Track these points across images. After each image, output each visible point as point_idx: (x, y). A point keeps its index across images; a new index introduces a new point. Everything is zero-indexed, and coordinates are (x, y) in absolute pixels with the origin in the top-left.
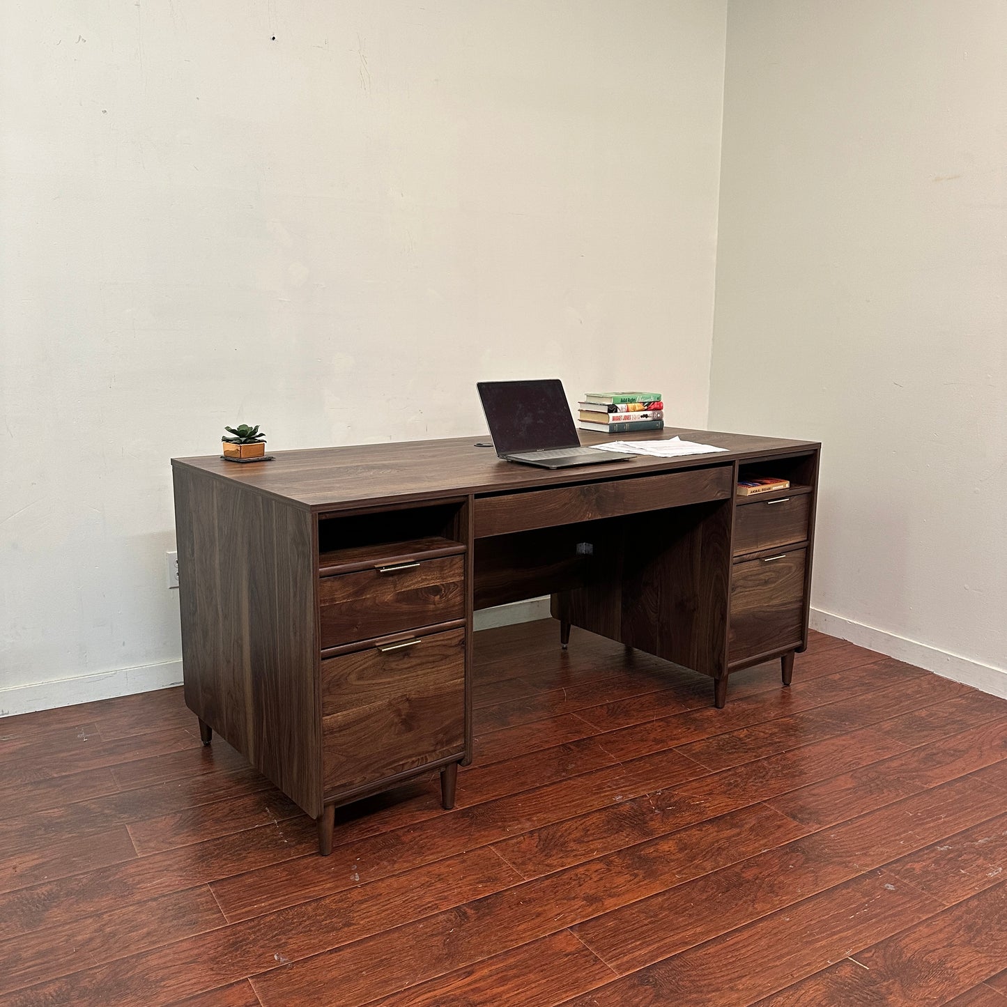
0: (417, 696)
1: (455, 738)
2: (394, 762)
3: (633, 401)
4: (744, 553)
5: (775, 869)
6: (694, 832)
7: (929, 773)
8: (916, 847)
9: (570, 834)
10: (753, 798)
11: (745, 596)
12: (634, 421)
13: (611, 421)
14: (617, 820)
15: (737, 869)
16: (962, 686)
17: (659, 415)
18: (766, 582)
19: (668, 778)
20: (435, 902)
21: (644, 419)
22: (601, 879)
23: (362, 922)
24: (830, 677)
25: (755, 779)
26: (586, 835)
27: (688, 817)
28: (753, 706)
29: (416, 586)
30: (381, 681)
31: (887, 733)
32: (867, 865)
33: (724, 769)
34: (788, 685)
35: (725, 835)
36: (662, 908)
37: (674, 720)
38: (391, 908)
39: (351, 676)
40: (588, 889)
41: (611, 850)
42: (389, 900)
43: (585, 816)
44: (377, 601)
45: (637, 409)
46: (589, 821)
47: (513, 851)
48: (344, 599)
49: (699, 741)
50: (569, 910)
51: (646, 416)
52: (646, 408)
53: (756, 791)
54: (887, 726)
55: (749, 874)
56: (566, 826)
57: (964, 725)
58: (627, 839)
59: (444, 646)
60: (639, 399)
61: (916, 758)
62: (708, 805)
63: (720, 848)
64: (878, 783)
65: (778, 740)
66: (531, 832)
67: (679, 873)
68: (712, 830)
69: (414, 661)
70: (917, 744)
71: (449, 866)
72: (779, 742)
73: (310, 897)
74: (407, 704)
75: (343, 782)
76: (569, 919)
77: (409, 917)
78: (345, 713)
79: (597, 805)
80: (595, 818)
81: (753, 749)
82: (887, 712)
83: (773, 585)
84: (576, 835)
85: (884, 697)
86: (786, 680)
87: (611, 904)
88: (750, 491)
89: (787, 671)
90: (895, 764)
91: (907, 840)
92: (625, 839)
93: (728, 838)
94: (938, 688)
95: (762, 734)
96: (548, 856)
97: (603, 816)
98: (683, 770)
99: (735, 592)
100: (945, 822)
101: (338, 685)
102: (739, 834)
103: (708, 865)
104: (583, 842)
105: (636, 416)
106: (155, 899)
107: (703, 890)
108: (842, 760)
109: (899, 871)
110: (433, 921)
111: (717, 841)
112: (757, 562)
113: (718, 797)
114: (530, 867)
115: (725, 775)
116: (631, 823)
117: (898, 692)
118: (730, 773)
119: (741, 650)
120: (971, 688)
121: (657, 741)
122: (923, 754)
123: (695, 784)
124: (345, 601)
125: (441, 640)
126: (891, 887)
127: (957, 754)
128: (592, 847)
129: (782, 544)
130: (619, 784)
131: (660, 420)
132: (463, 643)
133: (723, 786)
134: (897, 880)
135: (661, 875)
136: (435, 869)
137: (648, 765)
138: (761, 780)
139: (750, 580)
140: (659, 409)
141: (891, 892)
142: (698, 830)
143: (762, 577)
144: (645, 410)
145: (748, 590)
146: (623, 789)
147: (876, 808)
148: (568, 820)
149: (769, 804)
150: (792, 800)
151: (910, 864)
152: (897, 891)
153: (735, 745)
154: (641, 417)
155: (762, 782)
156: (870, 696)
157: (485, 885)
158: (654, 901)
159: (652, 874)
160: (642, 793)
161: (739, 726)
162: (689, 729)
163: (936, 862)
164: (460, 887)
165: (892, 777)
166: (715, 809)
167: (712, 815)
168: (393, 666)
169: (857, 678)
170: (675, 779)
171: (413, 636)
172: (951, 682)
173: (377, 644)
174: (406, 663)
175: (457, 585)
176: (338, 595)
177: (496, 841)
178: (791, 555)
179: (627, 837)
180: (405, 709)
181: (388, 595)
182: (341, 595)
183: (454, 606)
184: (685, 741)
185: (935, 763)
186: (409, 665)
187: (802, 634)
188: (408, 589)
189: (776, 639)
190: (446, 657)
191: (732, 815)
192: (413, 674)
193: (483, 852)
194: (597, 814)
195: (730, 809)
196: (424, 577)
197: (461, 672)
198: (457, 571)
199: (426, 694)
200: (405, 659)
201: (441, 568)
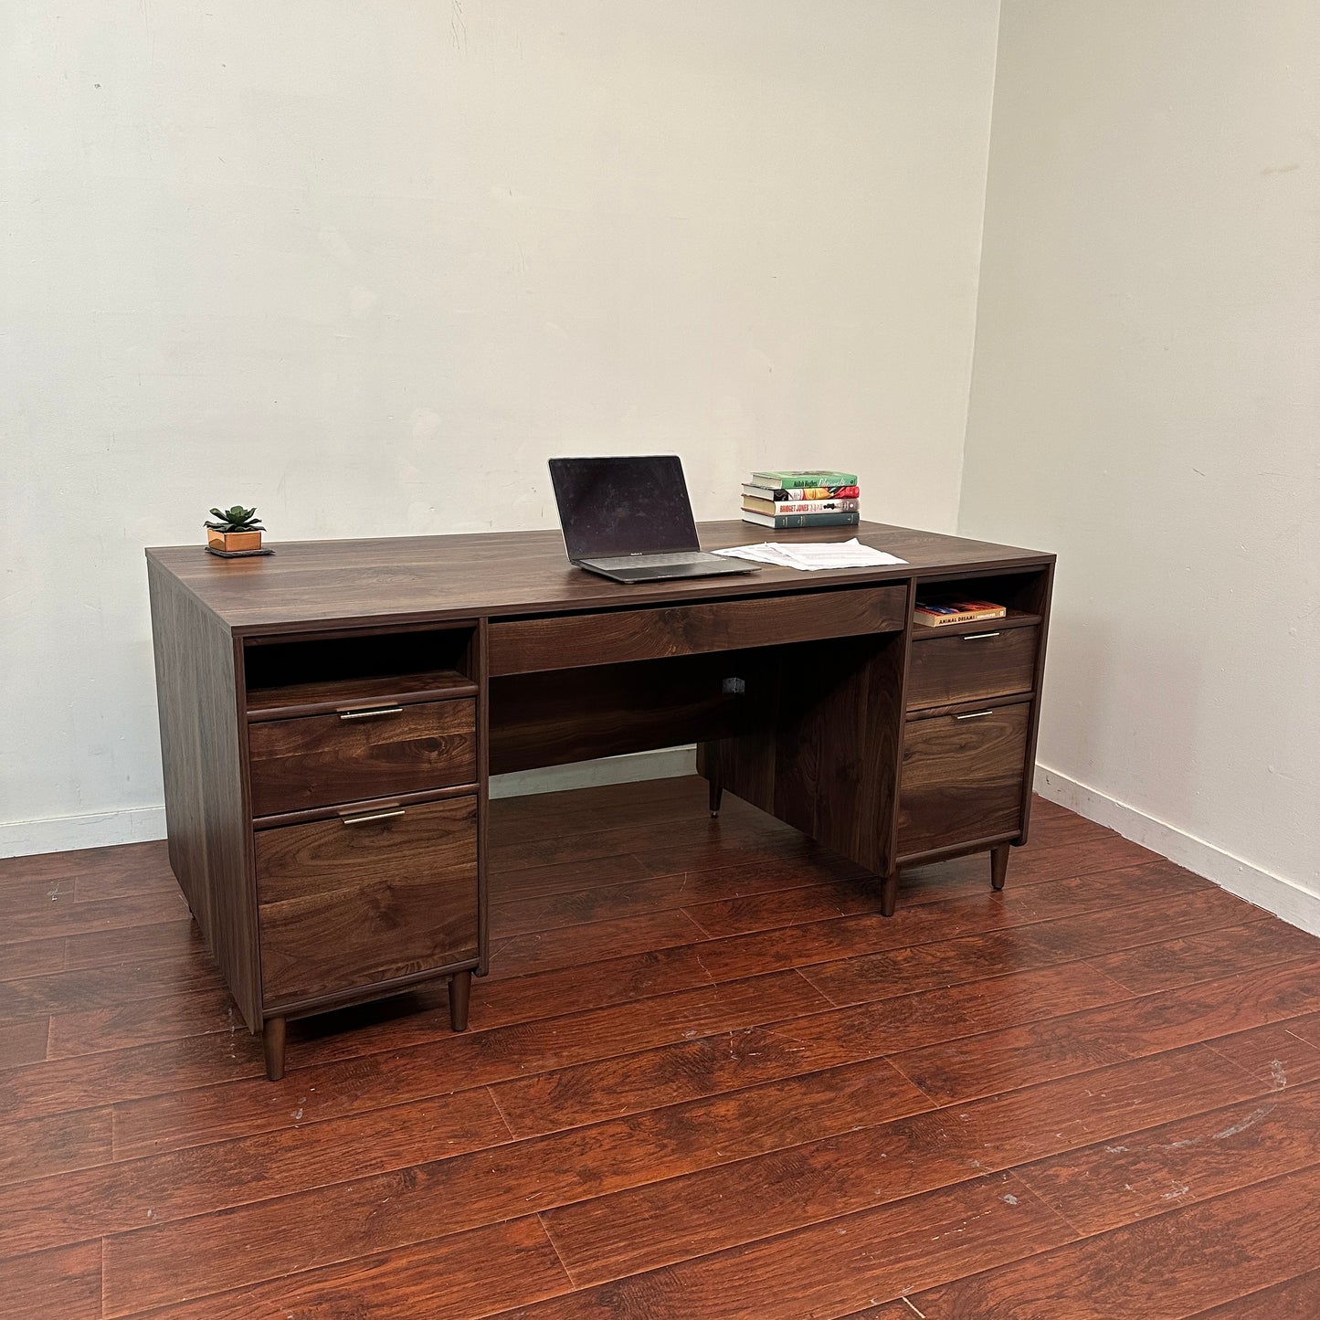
0: (403, 883)
1: (465, 940)
2: (369, 968)
3: (812, 485)
4: (926, 706)
5: (859, 1157)
6: (772, 1091)
7: (1145, 1036)
8: (1077, 1143)
9: (602, 1079)
10: (876, 1049)
11: (927, 766)
12: (814, 512)
13: (778, 513)
14: (677, 1064)
15: (805, 1152)
16: (1254, 908)
17: (852, 506)
18: (962, 748)
19: (769, 1010)
20: (384, 1159)
21: (830, 510)
22: (614, 1147)
23: (277, 1177)
24: (1064, 882)
25: (890, 1022)
26: (623, 1083)
28: (935, 917)
29: (400, 739)
30: (346, 862)
31: (1112, 971)
32: (992, 1165)
33: (854, 1004)
34: (999, 889)
35: (812, 1101)
36: (677, 1198)
37: (815, 929)
38: (323, 1161)
39: (301, 854)
40: (589, 1161)
41: (646, 1107)
42: (325, 1149)
43: (634, 1055)
44: (340, 757)
45: (819, 496)
46: (634, 1064)
47: (516, 1097)
48: (289, 752)
49: (836, 961)
50: (551, 1188)
51: (832, 506)
52: (832, 495)
53: (884, 1040)
54: (1115, 960)
55: (818, 1162)
56: (601, 1067)
57: (1230, 968)
58: (675, 1094)
59: (444, 818)
60: (822, 481)
61: (1137, 1012)
62: (808, 1054)
63: (796, 1118)
64: (1064, 1043)
65: (948, 968)
66: (552, 1073)
67: (723, 1149)
68: (797, 1089)
69: (398, 838)
70: (1149, 991)
71: (422, 1111)
72: (949, 972)
73: (228, 1135)
74: (388, 893)
75: (291, 990)
76: (545, 1201)
77: (341, 1176)
78: (293, 901)
79: (657, 1041)
80: (644, 1061)
81: (908, 978)
82: (1123, 940)
83: (973, 753)
84: (610, 1081)
85: (1130, 918)
86: (997, 884)
87: (612, 1184)
88: (938, 620)
89: (998, 870)
90: (1102, 1018)
91: (1065, 1131)
92: (670, 1094)
93: (813, 1106)
94: (1218, 910)
95: (930, 958)
96: (560, 1108)
97: (656, 1058)
98: (797, 1001)
99: (910, 760)
100: (1135, 1111)
101: (281, 865)
102: (831, 1101)
103: (769, 1141)
104: (615, 1092)
105: (817, 506)
106: (40, 1119)
107: (744, 1178)
108: (1027, 1006)
109: (1035, 1177)
110: (368, 1185)
111: (797, 1108)
112: (948, 719)
113: (829, 1044)
114: (528, 1122)
115: (851, 1013)
116: (692, 1071)
117: (1155, 911)
118: (859, 1010)
119: (919, 839)
120: (1267, 913)
121: (779, 957)
122: (1149, 1007)
123: (803, 1023)
124: (290, 754)
125: (440, 811)
126: (1012, 1200)
127: (1203, 1009)
128: (623, 1100)
129: (990, 696)
130: (699, 1015)
131: (854, 512)
132: (474, 816)
133: (840, 1029)
134: (1026, 1191)
135: (698, 1149)
136: (403, 1113)
137: (751, 990)
138: (899, 1024)
139: (935, 744)
140: (855, 496)
141: (1010, 1206)
142: (778, 1089)
143: (955, 740)
144: (832, 498)
145: (930, 757)
146: (702, 1022)
147: (1044, 1081)
148: (609, 1060)
149: (894, 1061)
150: (929, 1057)
151: (1054, 1169)
152: (1017, 1207)
153: (885, 971)
154: (825, 507)
156: (1109, 914)
157: (457, 1140)
158: (671, 1187)
159: (685, 1147)
160: (725, 1030)
161: (902, 943)
163: (1092, 1170)
164: (424, 1141)
165: (1088, 1037)
166: (814, 1060)
167: (806, 1068)
168: (367, 842)
169: (1103, 887)
170: (778, 1014)
171: (397, 804)
172: (1241, 902)
173: (341, 813)
174: (385, 839)
175: (465, 738)
176: (280, 746)
177: (500, 1081)
178: (1003, 710)
179: (675, 1091)
180: (385, 899)
181: (357, 749)
182: (285, 747)
183: (460, 766)
184: (816, 960)
185: (1161, 1021)
186: (391, 842)
187: (1021, 821)
188: (388, 741)
189: (978, 825)
190: (448, 833)
191: (834, 1071)
192: (396, 855)
193: (476, 1094)
194: (652, 1054)
195: (837, 1063)
196: (413, 727)
197: (472, 854)
198: (464, 720)
199: (418, 881)
200: (385, 834)
201: (440, 715)
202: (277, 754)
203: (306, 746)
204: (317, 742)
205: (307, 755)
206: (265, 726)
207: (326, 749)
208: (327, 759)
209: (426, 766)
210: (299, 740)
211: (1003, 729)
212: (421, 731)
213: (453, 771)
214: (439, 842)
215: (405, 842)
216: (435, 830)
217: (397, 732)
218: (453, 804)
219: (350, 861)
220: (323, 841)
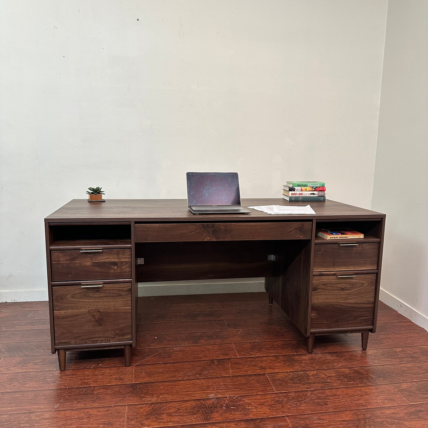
3: (305, 186)
4: (324, 270)
9: (169, 409)
10: (283, 413)
11: (325, 295)
12: (305, 196)
13: (290, 195)
17: (322, 194)
18: (343, 289)
21: (313, 195)
24: (394, 349)
25: (295, 401)
27: (238, 415)
28: (333, 358)
29: (103, 260)
31: (401, 391)
33: (283, 391)
34: (365, 350)
37: (281, 358)
45: (308, 190)
47: (134, 411)
49: (284, 372)
51: (314, 194)
52: (314, 190)
53: (289, 409)
54: (404, 386)
56: (172, 404)
60: (309, 184)
61: (406, 411)
64: (367, 421)
65: (329, 381)
66: (152, 404)
68: (243, 425)
70: (415, 402)
71: (99, 411)
72: (329, 382)
79: (198, 397)
81: (310, 383)
82: (412, 377)
83: (348, 292)
85: (419, 368)
86: (364, 348)
88: (329, 237)
89: (364, 342)
90: (388, 412)
95: (323, 375)
99: (317, 291)
105: (307, 194)
108: (357, 402)
112: (334, 277)
114: (133, 422)
115: (280, 395)
118: (284, 395)
119: (322, 324)
121: (262, 368)
122: (413, 410)
123: (258, 397)
131: (324, 196)
133: (272, 402)
137: (244, 380)
138: (298, 403)
139: (329, 286)
140: (324, 191)
143: (339, 286)
144: (313, 191)
145: (327, 291)
153: (302, 379)
154: (310, 194)
155: (297, 404)
156: (409, 365)
160: (226, 396)
161: (314, 368)
162: (285, 364)
165: (379, 420)
168: (91, 295)
169: (411, 353)
175: (127, 263)
176: (62, 259)
178: (363, 276)
180: (97, 315)
181: (88, 262)
183: (125, 272)
185: (416, 417)
186: (99, 296)
187: (373, 322)
188: (99, 261)
189: (352, 322)
190: (120, 295)
191: (262, 420)
192: (101, 300)
196: (108, 257)
197: (130, 304)
198: (127, 256)
199: (109, 311)
200: (97, 293)
201: (118, 254)
202: (60, 262)
203: (71, 260)
204: (74, 259)
205: (70, 263)
206: (57, 252)
207: (77, 262)
208: (78, 265)
209: (112, 271)
210: (68, 258)
211: (363, 283)
212: (111, 259)
213: (122, 274)
214: (117, 298)
215: (105, 296)
216: (116, 294)
217: (102, 258)
218: (123, 285)
219: (85, 300)
220: (75, 292)
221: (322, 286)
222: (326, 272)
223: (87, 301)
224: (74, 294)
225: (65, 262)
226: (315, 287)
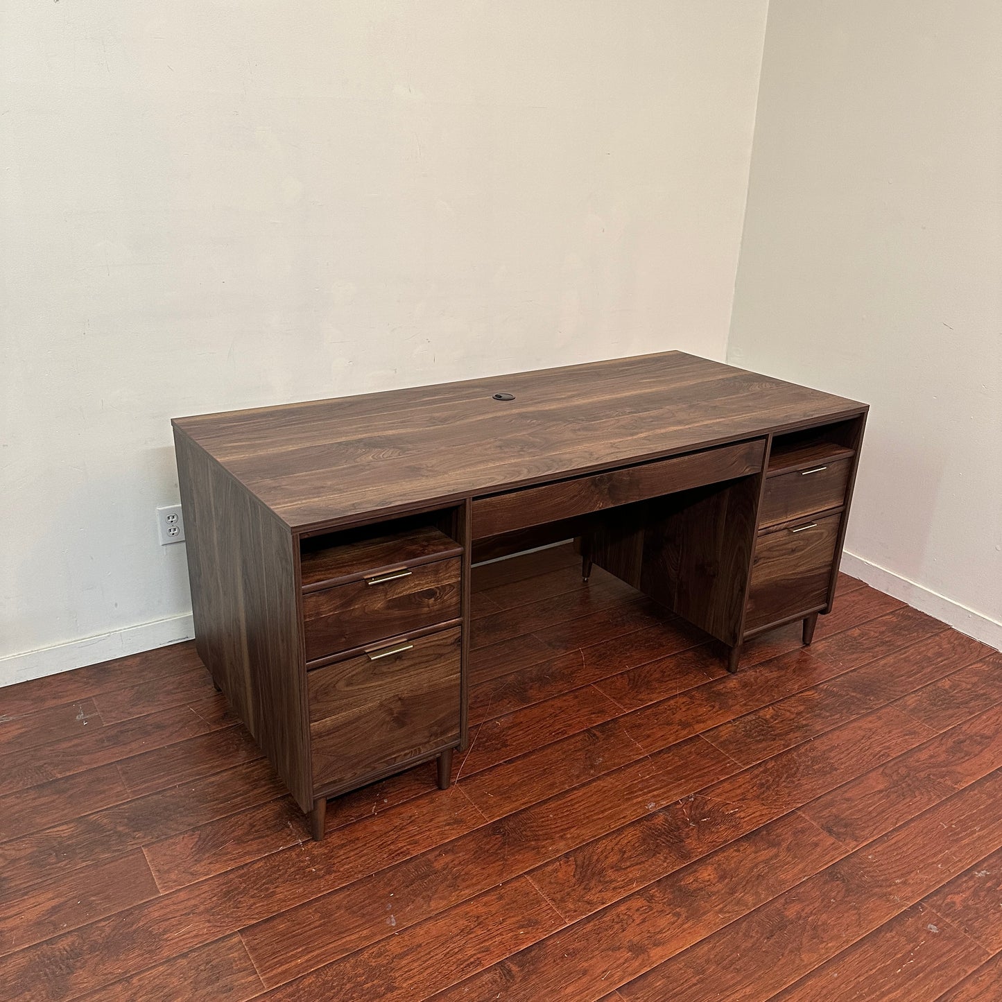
4: (771, 524)
5: (817, 905)
6: (731, 852)
7: (959, 769)
8: (956, 871)
9: (606, 857)
10: (786, 804)
11: (768, 567)
14: (655, 836)
15: (778, 905)
16: (982, 645)
18: (793, 551)
19: (697, 777)
20: (479, 956)
22: (644, 921)
23: (404, 985)
24: (850, 633)
25: (787, 778)
26: (623, 859)
27: (724, 832)
28: (775, 674)
31: (913, 712)
32: (908, 899)
33: (754, 764)
34: (808, 645)
35: (763, 858)
36: (708, 961)
37: (696, 694)
38: (432, 965)
39: (340, 684)
40: (631, 935)
41: (650, 879)
42: (429, 953)
43: (619, 831)
44: (366, 610)
46: (624, 839)
47: (551, 883)
49: (725, 724)
50: (615, 966)
55: (791, 912)
56: (601, 846)
57: (988, 702)
59: (438, 645)
61: (944, 748)
63: (759, 875)
64: (910, 782)
65: (805, 722)
66: (567, 856)
67: (721, 911)
70: (944, 727)
71: (486, 904)
72: (806, 725)
73: (347, 950)
76: (616, 977)
77: (453, 977)
79: (630, 815)
80: (630, 835)
81: (781, 735)
83: (801, 553)
84: (613, 858)
85: (906, 661)
86: (807, 642)
87: (658, 955)
89: (809, 632)
90: (923, 756)
91: (945, 861)
92: (663, 864)
93: (766, 862)
94: (959, 649)
95: (788, 714)
96: (587, 889)
97: (636, 830)
98: (713, 765)
99: (758, 564)
100: (979, 838)
102: (776, 856)
103: (750, 899)
104: (621, 868)
107: (747, 935)
108: (871, 751)
109: (940, 906)
110: (478, 982)
111: (756, 866)
112: (785, 532)
113: (752, 803)
114: (570, 905)
115: (756, 772)
116: (668, 841)
117: (920, 653)
118: (761, 769)
119: (758, 619)
120: (992, 649)
121: (683, 725)
122: (950, 742)
123: (727, 786)
126: (934, 929)
127: (985, 740)
128: (630, 875)
129: (814, 512)
130: (649, 787)
132: (459, 641)
133: (755, 788)
134: (940, 920)
135: (704, 913)
136: (473, 909)
137: (677, 759)
138: (793, 778)
139: (775, 551)
141: (934, 935)
142: (736, 851)
143: (789, 546)
146: (655, 793)
147: (910, 818)
148: (603, 838)
149: (804, 813)
150: (826, 806)
151: (950, 897)
152: (940, 934)
153: (763, 730)
156: (891, 659)
157: (525, 930)
158: (699, 951)
159: (695, 914)
160: (675, 799)
161: (763, 702)
162: (714, 707)
163: (974, 895)
164: (501, 934)
165: (922, 775)
166: (750, 820)
167: (747, 829)
168: (385, 669)
169: (876, 635)
170: (706, 779)
171: (405, 640)
172: (970, 640)
173: (367, 651)
174: (399, 665)
175: (452, 586)
176: (324, 608)
177: (531, 868)
178: (823, 521)
179: (665, 862)
180: (397, 707)
181: (378, 603)
182: (328, 609)
183: (449, 607)
184: (710, 724)
185: (963, 755)
186: (402, 667)
187: (828, 598)
188: (400, 595)
189: (799, 604)
190: (441, 655)
192: (405, 675)
193: (519, 884)
194: (632, 829)
195: (765, 821)
196: (417, 583)
197: (457, 668)
198: (453, 573)
199: (420, 692)
200: (397, 662)
201: (436, 572)
202: (322, 615)
203: (342, 605)
204: (350, 602)
205: (343, 612)
206: (314, 595)
207: (356, 607)
208: (357, 613)
209: (426, 609)
210: (338, 602)
211: (822, 534)
212: (423, 585)
213: (444, 611)
214: (435, 662)
215: (411, 666)
216: (432, 654)
217: (406, 587)
218: (445, 634)
219: (373, 684)
220: (354, 672)
221: (765, 554)
222: (774, 526)
223: (377, 683)
224: (353, 676)
225: (331, 613)
226: (756, 557)
